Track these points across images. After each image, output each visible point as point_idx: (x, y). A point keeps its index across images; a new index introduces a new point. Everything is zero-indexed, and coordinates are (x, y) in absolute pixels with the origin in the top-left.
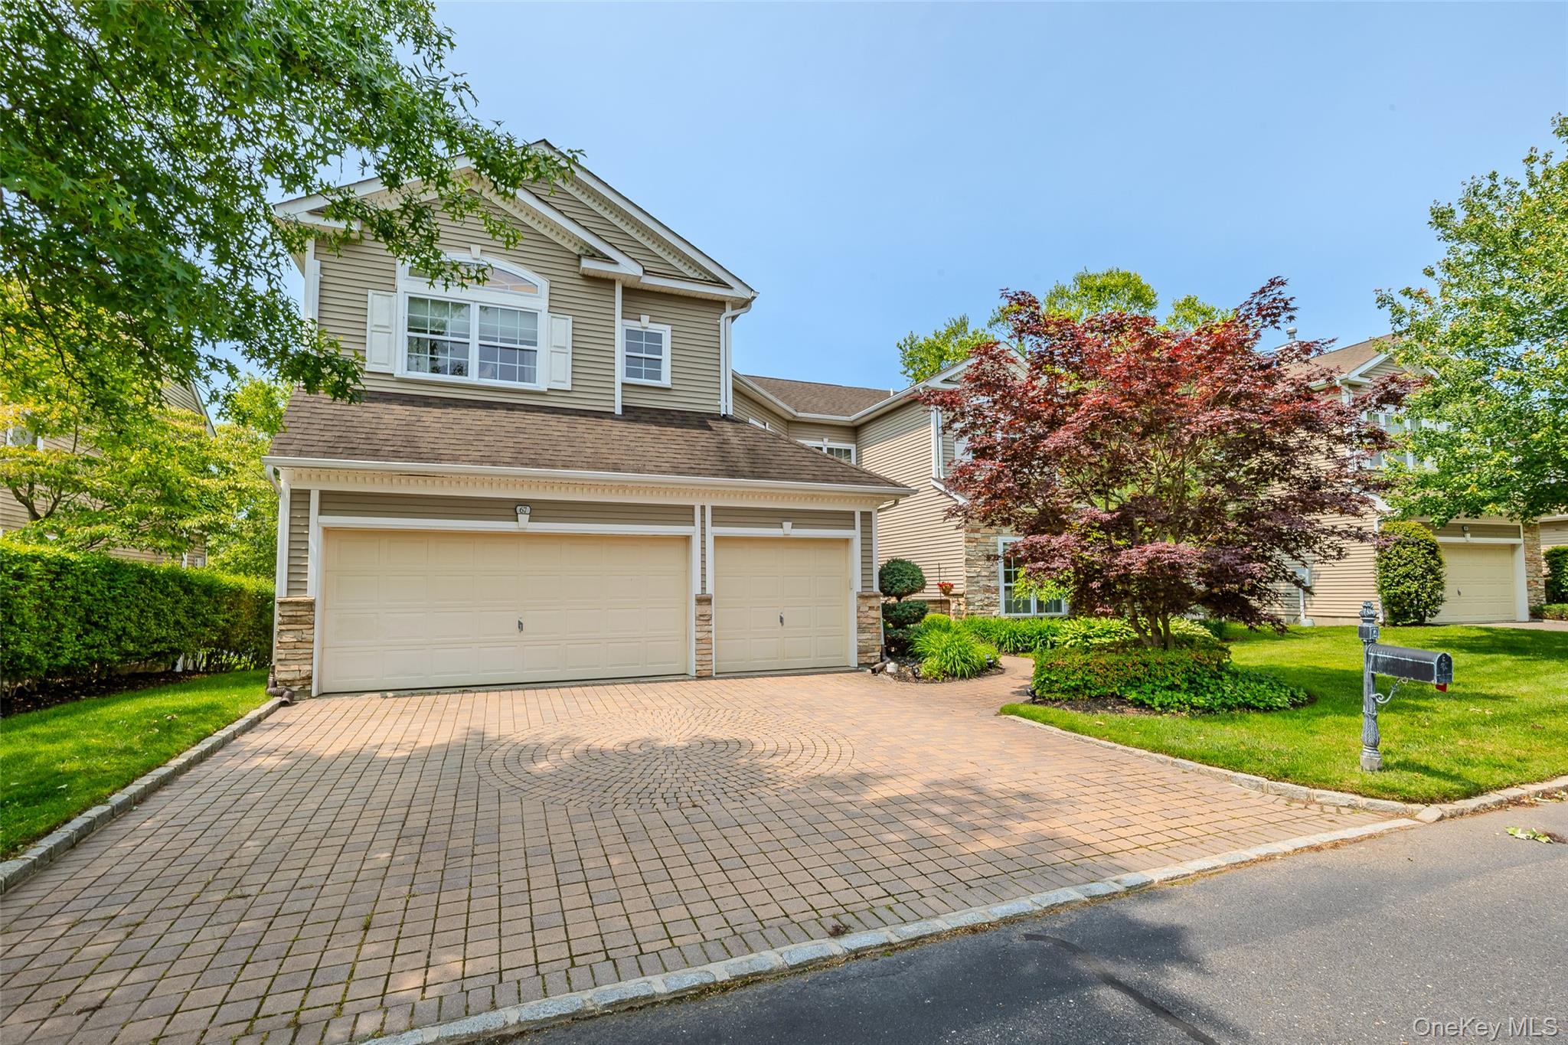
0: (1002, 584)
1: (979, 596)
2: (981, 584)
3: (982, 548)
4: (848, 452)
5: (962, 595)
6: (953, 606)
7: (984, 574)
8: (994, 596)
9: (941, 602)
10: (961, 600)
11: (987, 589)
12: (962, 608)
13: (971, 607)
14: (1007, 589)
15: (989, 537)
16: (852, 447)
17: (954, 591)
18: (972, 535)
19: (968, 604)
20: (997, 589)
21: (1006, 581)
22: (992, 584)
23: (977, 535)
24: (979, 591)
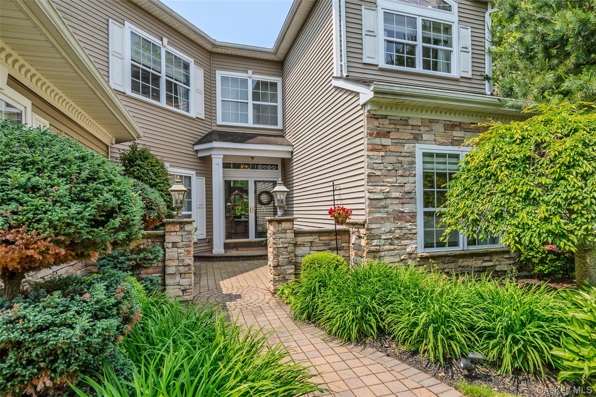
0: (420, 209)
1: (388, 226)
2: (390, 209)
3: (393, 159)
4: (274, 85)
5: (363, 225)
6: (353, 238)
7: (394, 195)
8: (408, 225)
9: (337, 233)
10: (363, 231)
11: (399, 216)
12: (363, 242)
13: (375, 242)
14: (427, 214)
15: (402, 145)
16: (278, 80)
17: (353, 219)
18: (377, 141)
19: (371, 237)
20: (413, 215)
21: (426, 206)
22: (407, 209)
23: (386, 141)
24: (387, 219)
